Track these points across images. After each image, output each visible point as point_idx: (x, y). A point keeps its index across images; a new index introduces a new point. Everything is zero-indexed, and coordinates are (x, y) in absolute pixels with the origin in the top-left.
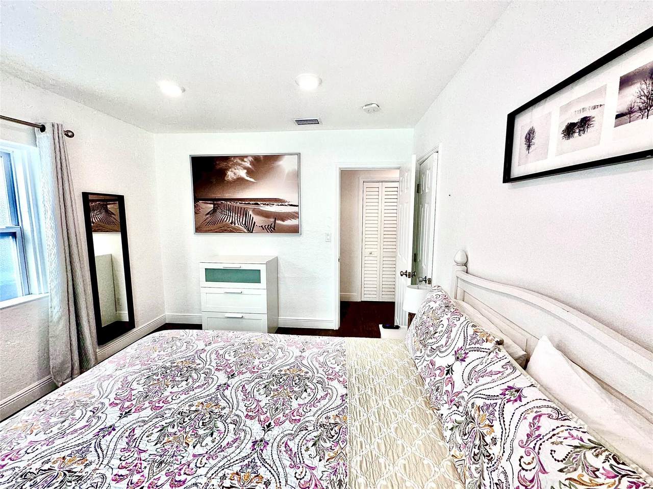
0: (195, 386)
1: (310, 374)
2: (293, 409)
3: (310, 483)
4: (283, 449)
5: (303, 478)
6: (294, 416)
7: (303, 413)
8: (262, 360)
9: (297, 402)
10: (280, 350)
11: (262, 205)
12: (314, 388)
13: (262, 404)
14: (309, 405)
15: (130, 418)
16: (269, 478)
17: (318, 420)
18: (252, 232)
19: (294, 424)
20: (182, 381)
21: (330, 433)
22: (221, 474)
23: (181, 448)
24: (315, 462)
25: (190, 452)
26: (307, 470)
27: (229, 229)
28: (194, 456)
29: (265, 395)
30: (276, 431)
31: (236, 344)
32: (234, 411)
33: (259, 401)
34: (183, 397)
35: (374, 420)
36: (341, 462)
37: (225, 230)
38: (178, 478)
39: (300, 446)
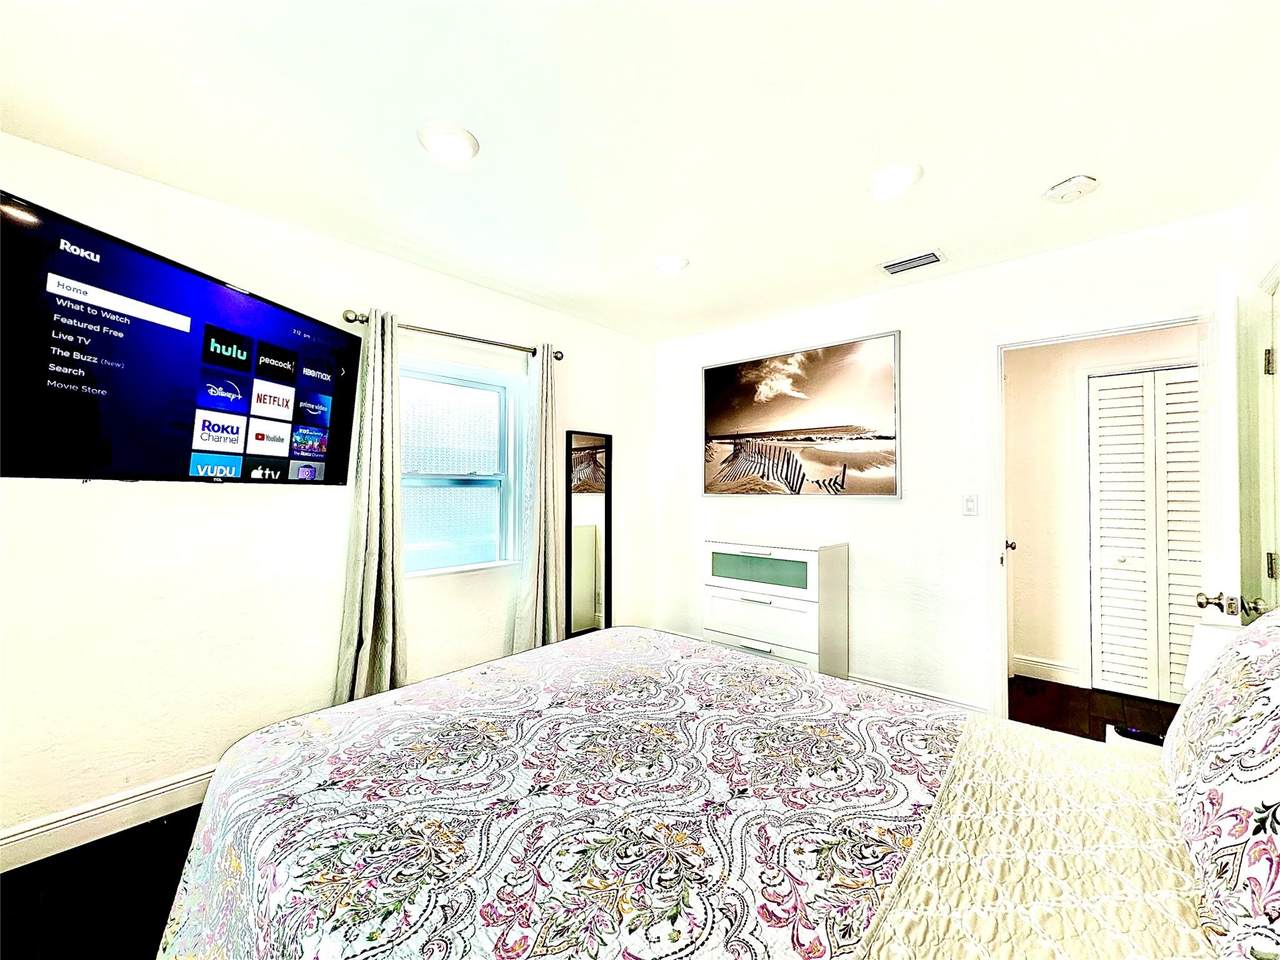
0: (648, 702)
1: (856, 747)
2: (797, 786)
3: (786, 899)
4: (754, 830)
5: (775, 886)
6: (795, 797)
7: (815, 800)
8: (766, 699)
9: (809, 780)
10: (806, 695)
11: (819, 441)
12: (855, 771)
13: (743, 760)
14: (832, 793)
15: (559, 710)
16: (713, 856)
17: (842, 821)
18: (798, 493)
19: (790, 808)
20: (634, 691)
21: (860, 850)
22: (645, 817)
23: (605, 765)
24: (810, 876)
25: (615, 774)
26: (786, 878)
27: (757, 488)
28: (618, 780)
29: (753, 750)
30: (750, 804)
31: (730, 667)
32: (693, 751)
33: (738, 753)
34: (629, 709)
35: (985, 874)
36: (865, 903)
37: (752, 490)
38: (589, 795)
39: (788, 840)
